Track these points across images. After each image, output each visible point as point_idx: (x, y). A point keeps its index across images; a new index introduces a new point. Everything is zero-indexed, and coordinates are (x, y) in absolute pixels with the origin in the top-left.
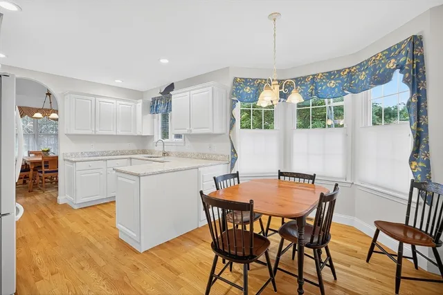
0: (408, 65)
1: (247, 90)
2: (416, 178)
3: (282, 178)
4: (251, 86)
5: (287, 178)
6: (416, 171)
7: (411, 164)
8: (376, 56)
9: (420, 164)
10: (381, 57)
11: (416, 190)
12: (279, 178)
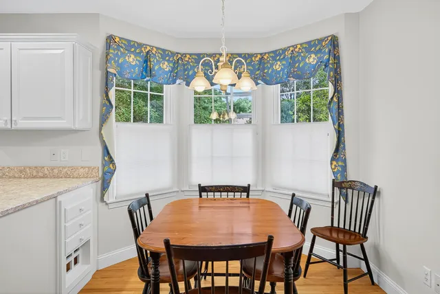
0: (332, 64)
1: (131, 60)
2: (337, 177)
3: (204, 194)
4: (136, 54)
5: (211, 194)
6: (335, 170)
7: (331, 164)
8: (295, 46)
9: (340, 163)
10: (299, 49)
11: (337, 190)
12: (201, 196)
